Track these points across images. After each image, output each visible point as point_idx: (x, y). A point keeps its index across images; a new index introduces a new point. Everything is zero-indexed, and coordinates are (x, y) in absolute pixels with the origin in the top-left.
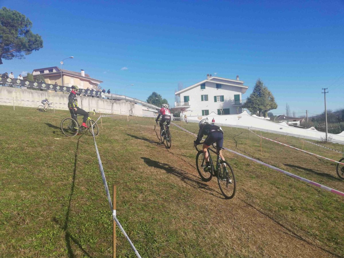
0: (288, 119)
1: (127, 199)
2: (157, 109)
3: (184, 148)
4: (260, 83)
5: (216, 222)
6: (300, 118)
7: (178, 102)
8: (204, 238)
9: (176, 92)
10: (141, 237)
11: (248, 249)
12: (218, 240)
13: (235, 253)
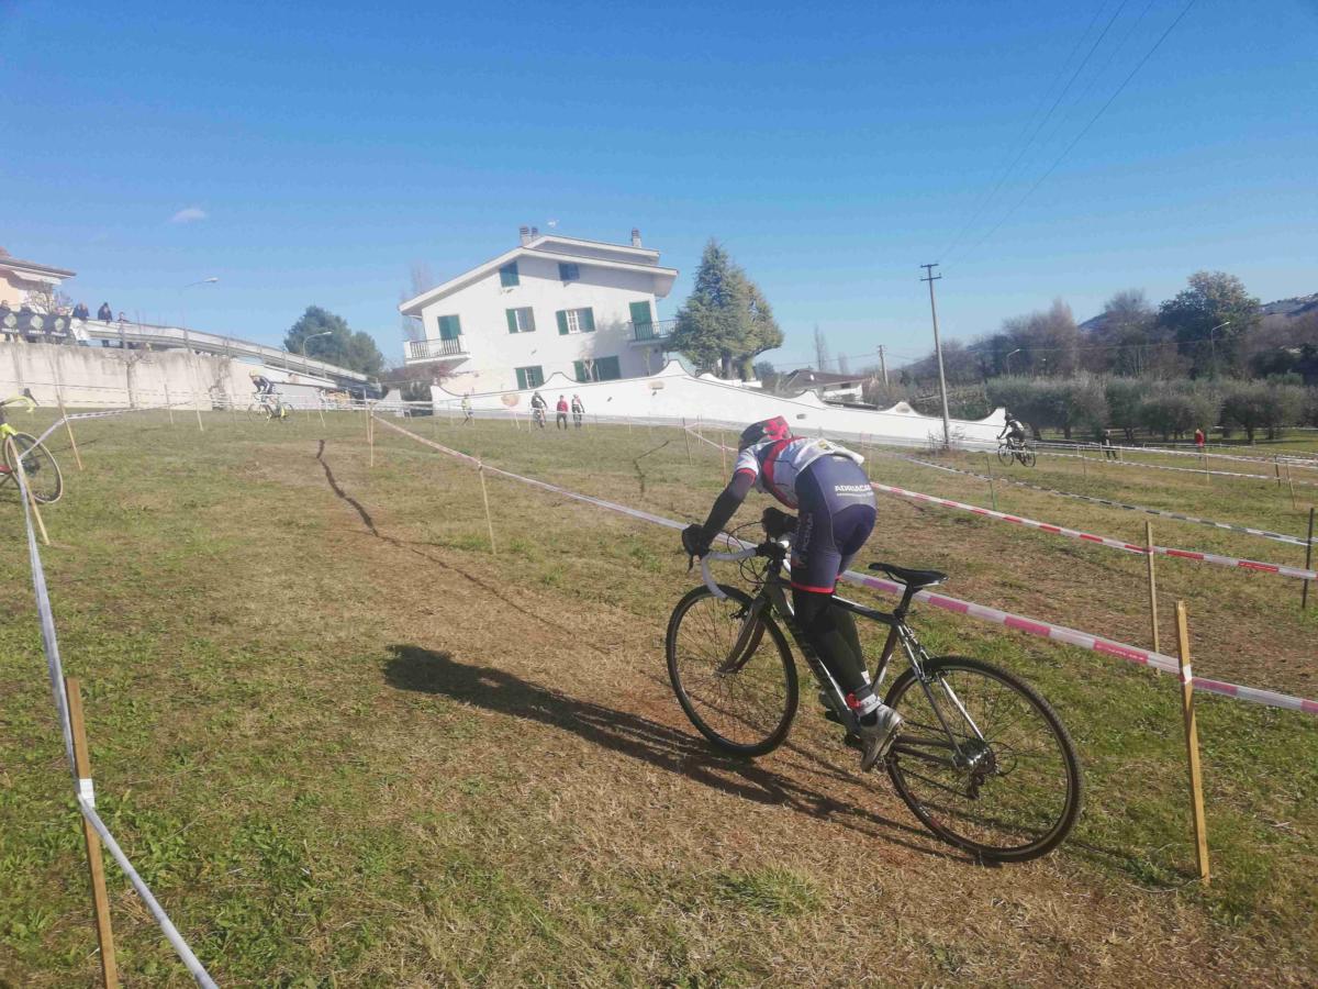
0: (825, 380)
1: (188, 739)
2: (331, 376)
3: (442, 516)
4: (716, 253)
5: (552, 768)
6: (865, 377)
7: (417, 340)
8: (503, 833)
9: (404, 302)
10: (245, 874)
11: (665, 843)
12: (555, 832)
13: (617, 866)
